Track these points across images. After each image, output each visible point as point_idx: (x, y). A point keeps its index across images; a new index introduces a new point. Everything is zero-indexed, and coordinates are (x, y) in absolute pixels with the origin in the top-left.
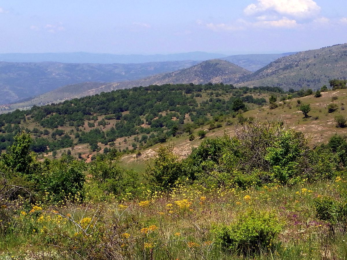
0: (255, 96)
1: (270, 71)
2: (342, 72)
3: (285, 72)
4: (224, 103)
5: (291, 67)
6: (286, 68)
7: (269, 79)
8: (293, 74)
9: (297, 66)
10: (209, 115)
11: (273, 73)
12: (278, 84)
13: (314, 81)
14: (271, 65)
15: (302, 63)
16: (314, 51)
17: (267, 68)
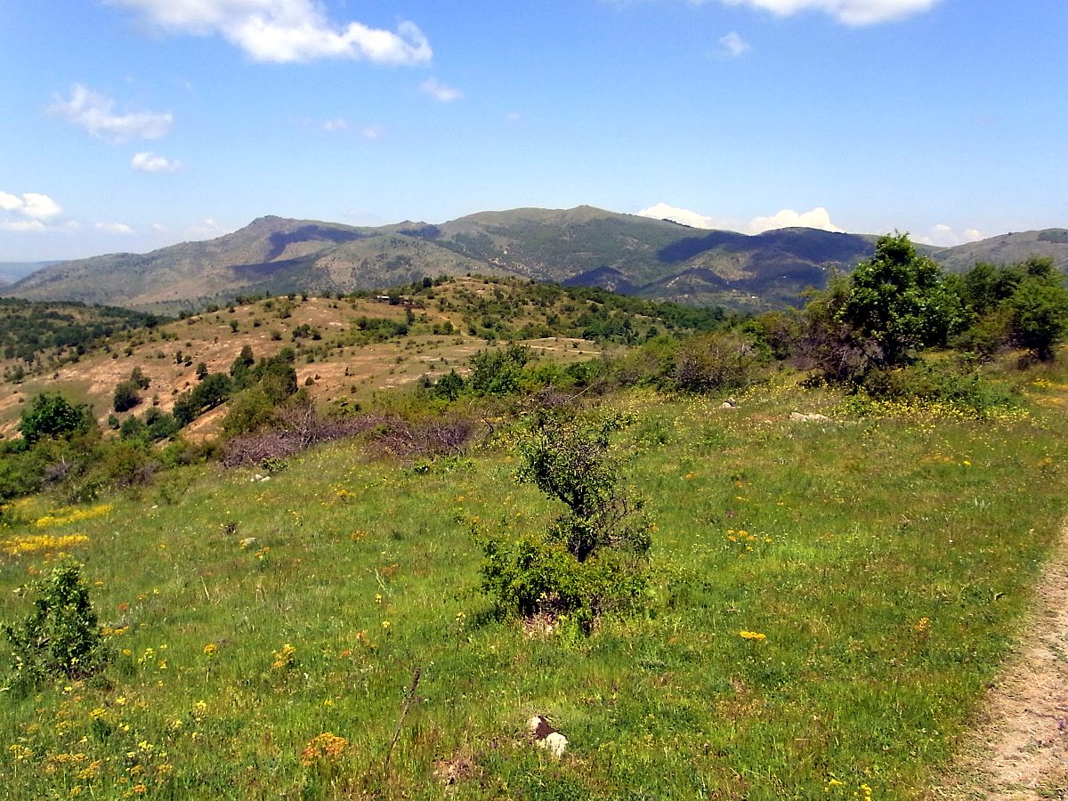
0: (61, 312)
1: (33, 282)
2: (118, 285)
3: (53, 284)
4: (25, 320)
5: (61, 279)
6: (54, 279)
7: (36, 292)
8: (63, 286)
9: (67, 277)
10: (11, 334)
11: (40, 285)
12: (47, 298)
13: (88, 294)
14: (33, 276)
15: (71, 274)
16: (83, 261)
17: (29, 278)
